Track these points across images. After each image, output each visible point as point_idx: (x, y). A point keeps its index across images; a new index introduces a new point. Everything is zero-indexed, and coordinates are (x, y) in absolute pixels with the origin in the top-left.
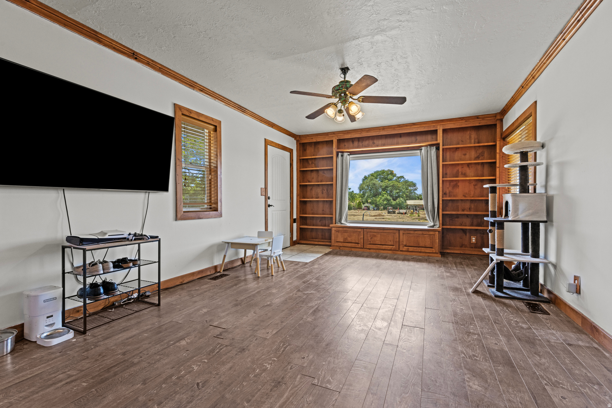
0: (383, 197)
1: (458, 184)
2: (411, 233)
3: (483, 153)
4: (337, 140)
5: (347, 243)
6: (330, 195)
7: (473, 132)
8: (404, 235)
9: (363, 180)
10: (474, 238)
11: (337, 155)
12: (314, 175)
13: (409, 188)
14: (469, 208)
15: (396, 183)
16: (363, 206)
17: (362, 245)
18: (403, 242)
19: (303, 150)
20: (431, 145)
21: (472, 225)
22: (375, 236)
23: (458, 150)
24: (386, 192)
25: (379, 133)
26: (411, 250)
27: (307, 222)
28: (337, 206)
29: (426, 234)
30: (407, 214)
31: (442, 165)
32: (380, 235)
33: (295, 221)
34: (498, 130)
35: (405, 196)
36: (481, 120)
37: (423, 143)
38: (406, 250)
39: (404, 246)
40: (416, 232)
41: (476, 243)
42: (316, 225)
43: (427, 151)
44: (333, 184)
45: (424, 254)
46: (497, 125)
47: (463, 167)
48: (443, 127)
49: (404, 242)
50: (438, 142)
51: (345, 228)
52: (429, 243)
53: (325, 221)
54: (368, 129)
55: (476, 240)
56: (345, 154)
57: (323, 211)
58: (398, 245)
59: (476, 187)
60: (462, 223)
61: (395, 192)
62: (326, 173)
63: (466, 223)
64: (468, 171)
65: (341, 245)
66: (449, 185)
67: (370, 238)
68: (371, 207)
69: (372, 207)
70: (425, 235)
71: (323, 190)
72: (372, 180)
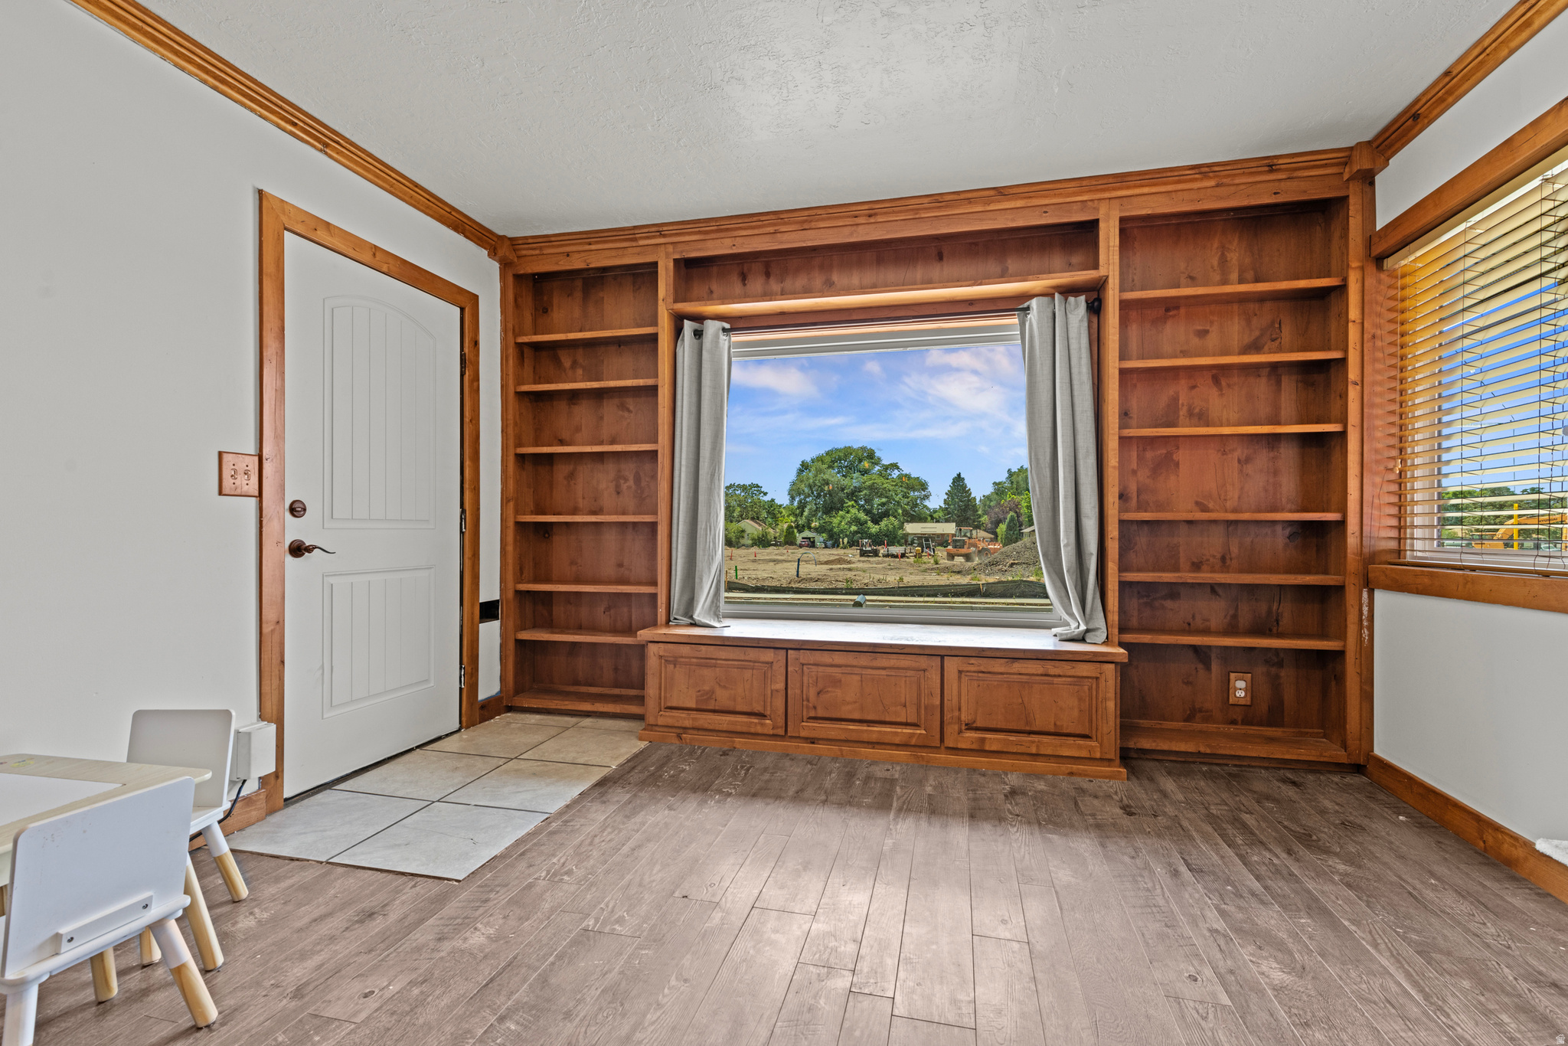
0: (847, 515)
1: (1175, 457)
2: (996, 669)
3: (1277, 326)
4: (676, 261)
5: (714, 711)
6: (645, 500)
7: (1236, 241)
8: (964, 679)
9: (800, 471)
10: (1241, 684)
11: (678, 331)
12: (583, 413)
13: (912, 494)
14: (1219, 556)
15: (879, 481)
16: (799, 538)
17: (781, 721)
18: (960, 709)
19: (536, 309)
20: (1068, 291)
21: (1232, 630)
22: (836, 683)
23: (1173, 316)
24: (856, 501)
25: (851, 234)
26: (994, 748)
27: (551, 614)
28: (674, 545)
29: (1060, 676)
30: (908, 558)
31: (1117, 372)
32: (857, 678)
33: (489, 611)
34: (1355, 223)
35: (900, 511)
36: (1280, 180)
37: (1038, 279)
38: (974, 747)
39: (963, 727)
40: (1017, 667)
41: (1249, 703)
42: (594, 629)
43: (1050, 315)
44: (656, 451)
45: (1053, 765)
46: (1352, 200)
47: (1194, 387)
48: (1121, 211)
49: (964, 709)
50: (1102, 271)
51: (703, 647)
52: (1076, 713)
53: (630, 612)
54: (806, 213)
55: (1251, 690)
56: (712, 327)
57: (620, 565)
58: (939, 723)
59: (1249, 469)
60: (1193, 617)
61: (877, 501)
62: (631, 408)
63: (1208, 620)
64: (1213, 400)
65: (687, 723)
66: (1140, 458)
67: (812, 693)
68: (819, 539)
69: (822, 539)
70: (1056, 680)
71: (619, 477)
72: (819, 471)
